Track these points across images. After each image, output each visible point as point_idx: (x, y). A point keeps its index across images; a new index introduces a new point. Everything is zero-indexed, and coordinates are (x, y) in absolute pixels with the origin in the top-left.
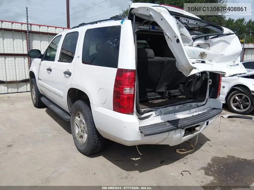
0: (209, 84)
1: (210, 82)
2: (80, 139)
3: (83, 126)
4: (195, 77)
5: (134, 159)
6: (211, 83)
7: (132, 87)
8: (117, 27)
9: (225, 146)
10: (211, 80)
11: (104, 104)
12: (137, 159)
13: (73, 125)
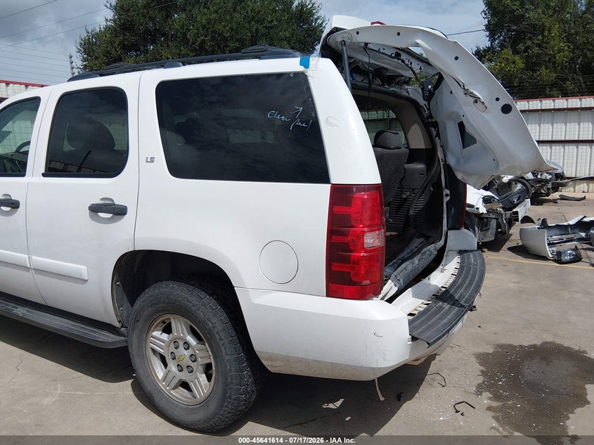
0: (446, 199)
1: (447, 195)
2: (176, 392)
3: (187, 353)
4: (414, 188)
5: (331, 406)
6: (448, 198)
7: (381, 229)
8: (292, 76)
9: (479, 327)
10: (448, 192)
11: (288, 283)
12: (338, 403)
13: (144, 357)
